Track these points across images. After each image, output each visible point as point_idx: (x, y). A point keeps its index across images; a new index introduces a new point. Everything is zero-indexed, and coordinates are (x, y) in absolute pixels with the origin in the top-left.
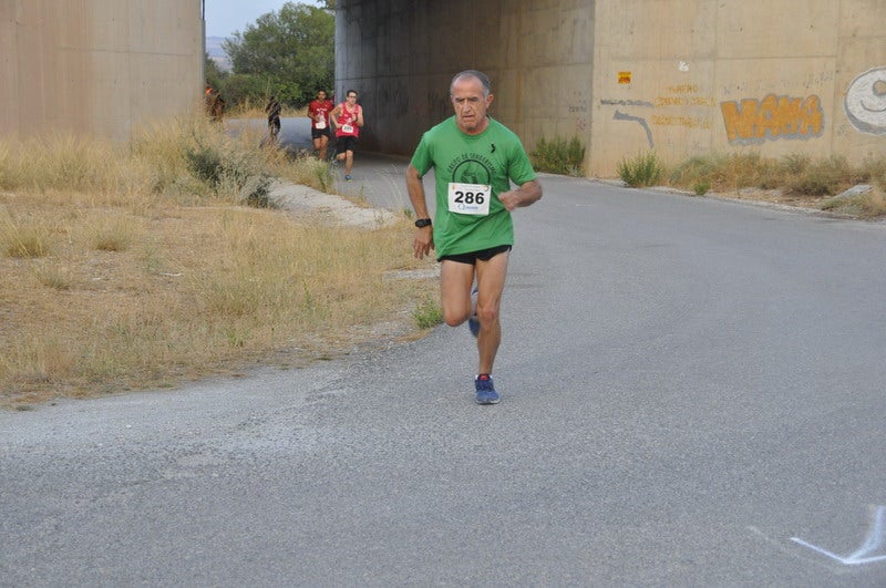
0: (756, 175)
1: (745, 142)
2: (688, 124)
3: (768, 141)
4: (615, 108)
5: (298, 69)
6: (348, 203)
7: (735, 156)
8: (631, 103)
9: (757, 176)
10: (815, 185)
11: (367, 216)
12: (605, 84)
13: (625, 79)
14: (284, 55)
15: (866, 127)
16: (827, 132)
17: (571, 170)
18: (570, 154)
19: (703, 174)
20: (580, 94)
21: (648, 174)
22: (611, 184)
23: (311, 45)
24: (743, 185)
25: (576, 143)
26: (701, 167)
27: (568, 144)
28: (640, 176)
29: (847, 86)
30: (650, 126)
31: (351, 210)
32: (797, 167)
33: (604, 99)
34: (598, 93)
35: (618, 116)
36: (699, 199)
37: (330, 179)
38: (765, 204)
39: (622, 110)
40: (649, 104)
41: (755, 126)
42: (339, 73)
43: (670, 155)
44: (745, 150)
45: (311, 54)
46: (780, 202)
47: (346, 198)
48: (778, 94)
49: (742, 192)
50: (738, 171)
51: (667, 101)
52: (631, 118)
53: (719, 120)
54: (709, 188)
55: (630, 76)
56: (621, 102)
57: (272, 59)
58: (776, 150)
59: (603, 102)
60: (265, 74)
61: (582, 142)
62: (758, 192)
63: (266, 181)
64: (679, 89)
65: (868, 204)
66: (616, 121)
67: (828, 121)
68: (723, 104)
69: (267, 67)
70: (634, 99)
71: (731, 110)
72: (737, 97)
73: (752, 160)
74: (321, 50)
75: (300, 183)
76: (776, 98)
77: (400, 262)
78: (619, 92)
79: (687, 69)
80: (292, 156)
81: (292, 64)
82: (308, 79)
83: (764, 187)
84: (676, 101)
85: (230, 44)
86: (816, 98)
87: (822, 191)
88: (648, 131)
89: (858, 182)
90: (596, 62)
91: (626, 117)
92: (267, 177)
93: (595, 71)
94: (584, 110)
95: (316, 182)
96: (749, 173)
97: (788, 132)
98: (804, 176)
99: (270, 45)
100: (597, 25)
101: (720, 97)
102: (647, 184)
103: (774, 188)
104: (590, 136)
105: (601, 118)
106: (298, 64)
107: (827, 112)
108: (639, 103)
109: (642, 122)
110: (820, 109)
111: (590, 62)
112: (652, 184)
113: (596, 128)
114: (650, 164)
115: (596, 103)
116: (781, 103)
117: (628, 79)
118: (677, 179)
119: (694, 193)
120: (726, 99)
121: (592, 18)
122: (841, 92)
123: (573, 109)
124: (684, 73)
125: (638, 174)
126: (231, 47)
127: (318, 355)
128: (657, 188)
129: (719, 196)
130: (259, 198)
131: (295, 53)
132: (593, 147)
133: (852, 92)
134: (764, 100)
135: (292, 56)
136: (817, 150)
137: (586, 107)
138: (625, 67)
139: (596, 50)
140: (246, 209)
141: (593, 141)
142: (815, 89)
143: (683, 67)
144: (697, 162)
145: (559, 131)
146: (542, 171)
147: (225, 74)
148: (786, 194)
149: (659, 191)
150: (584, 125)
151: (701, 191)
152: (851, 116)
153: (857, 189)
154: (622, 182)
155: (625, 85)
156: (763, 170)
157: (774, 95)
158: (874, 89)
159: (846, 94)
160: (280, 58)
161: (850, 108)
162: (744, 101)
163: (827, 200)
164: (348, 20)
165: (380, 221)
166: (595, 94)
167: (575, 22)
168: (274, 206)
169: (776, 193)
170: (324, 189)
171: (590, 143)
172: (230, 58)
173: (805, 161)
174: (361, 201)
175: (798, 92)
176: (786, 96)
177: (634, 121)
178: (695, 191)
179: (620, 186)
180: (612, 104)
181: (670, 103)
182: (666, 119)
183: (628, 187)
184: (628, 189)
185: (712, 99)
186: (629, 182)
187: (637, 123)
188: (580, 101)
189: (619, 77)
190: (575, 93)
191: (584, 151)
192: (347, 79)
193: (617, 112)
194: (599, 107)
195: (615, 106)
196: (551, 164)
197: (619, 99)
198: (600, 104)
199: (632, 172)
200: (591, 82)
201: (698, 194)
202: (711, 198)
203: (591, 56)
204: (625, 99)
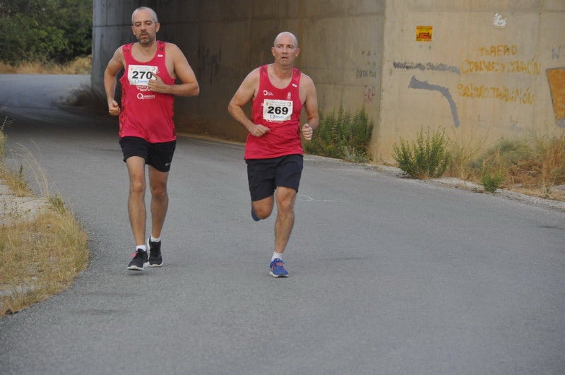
2: (504, 96)
4: (411, 73)
8: (432, 67)
12: (399, 41)
13: (425, 35)
17: (347, 153)
18: (354, 131)
20: (369, 54)
21: (434, 163)
25: (363, 117)
27: (352, 119)
28: (422, 164)
30: (455, 98)
33: (397, 61)
34: (391, 53)
35: (415, 84)
36: (486, 197)
39: (421, 76)
40: (454, 70)
49: (555, 190)
51: (478, 67)
52: (432, 87)
53: (544, 91)
55: (432, 32)
56: (419, 66)
59: (396, 65)
61: (370, 115)
64: (494, 50)
66: (412, 90)
68: (548, 71)
70: (435, 62)
71: (558, 79)
78: (418, 52)
84: (489, 67)
88: (453, 106)
90: (388, 11)
91: (425, 86)
93: (388, 25)
94: (374, 76)
101: (547, 62)
102: (431, 175)
104: (379, 109)
105: (393, 86)
108: (442, 68)
109: (445, 92)
111: (381, 13)
112: (439, 176)
113: (387, 99)
114: (437, 149)
115: (387, 66)
117: (428, 36)
119: (482, 188)
120: (554, 64)
123: (361, 73)
124: (499, 29)
125: (420, 159)
128: (443, 180)
132: (382, 123)
137: (375, 72)
138: (426, 20)
141: (383, 115)
143: (499, 21)
144: (506, 147)
149: (446, 184)
150: (372, 95)
151: (491, 186)
154: (399, 170)
155: (424, 43)
166: (386, 54)
171: (379, 119)
174: (18, 186)
177: (435, 91)
178: (485, 185)
179: (398, 176)
180: (407, 68)
181: (481, 69)
182: (476, 89)
183: (408, 178)
184: (406, 181)
185: (536, 64)
186: (409, 171)
187: (439, 94)
188: (369, 63)
189: (417, 32)
190: (363, 53)
191: (371, 128)
192: (107, 26)
193: (413, 78)
194: (391, 72)
195: (411, 70)
196: (328, 144)
197: (416, 62)
198: (393, 68)
199: (413, 158)
200: (382, 38)
201: (487, 190)
202: (502, 195)
203: (382, 3)
204: (424, 62)
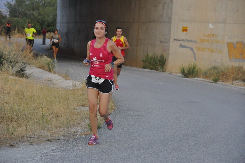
0: (240, 75)
1: (237, 60)
2: (212, 51)
5: (40, 17)
6: (61, 78)
7: (232, 66)
8: (187, 41)
11: (68, 84)
12: (176, 32)
13: (185, 30)
14: (33, 10)
17: (159, 68)
18: (160, 61)
19: (218, 73)
20: (165, 35)
21: (193, 73)
22: (177, 76)
23: (46, 7)
24: (235, 79)
25: (162, 57)
26: (216, 71)
27: (159, 57)
30: (195, 51)
31: (62, 81)
33: (175, 38)
34: (173, 36)
35: (181, 46)
36: (215, 84)
37: (53, 66)
39: (183, 43)
40: (195, 42)
41: (242, 54)
42: (59, 20)
43: (203, 65)
44: (236, 64)
45: (46, 10)
47: (60, 75)
49: (234, 82)
50: (233, 73)
51: (203, 41)
52: (187, 47)
53: (226, 50)
54: (219, 80)
55: (188, 29)
56: (183, 40)
57: (28, 12)
59: (175, 40)
60: (24, 18)
63: (24, 66)
64: (209, 36)
66: (180, 48)
68: (228, 43)
69: (25, 15)
70: (189, 39)
71: (231, 46)
72: (234, 40)
74: (51, 9)
75: (40, 68)
77: (83, 103)
78: (183, 35)
79: (212, 27)
80: (36, 56)
81: (37, 14)
82: (44, 22)
84: (207, 41)
85: (8, 4)
88: (194, 54)
90: (173, 22)
91: (184, 47)
92: (25, 64)
93: (172, 26)
94: (167, 43)
95: (47, 68)
96: (238, 74)
99: (27, 5)
100: (174, 6)
101: (227, 40)
102: (192, 77)
104: (168, 54)
105: (174, 47)
106: (40, 14)
108: (191, 41)
109: (192, 49)
111: (170, 22)
112: (195, 77)
113: (171, 51)
114: (194, 68)
115: (172, 40)
117: (186, 30)
118: (206, 75)
119: (212, 81)
120: (229, 41)
121: (172, 2)
123: (161, 42)
124: (211, 29)
125: (189, 72)
127: (46, 139)
128: (196, 78)
129: (224, 83)
130: (21, 73)
131: (38, 9)
132: (169, 59)
135: (37, 11)
137: (167, 41)
138: (186, 25)
139: (173, 16)
140: (15, 77)
141: (170, 56)
143: (211, 26)
145: (155, 51)
146: (147, 68)
147: (6, 17)
149: (197, 80)
150: (166, 49)
151: (216, 81)
154: (181, 75)
155: (185, 32)
160: (31, 11)
162: (237, 42)
165: (74, 86)
166: (171, 36)
167: (164, 4)
168: (27, 77)
170: (50, 71)
171: (168, 57)
172: (8, 10)
174: (66, 77)
177: (188, 49)
178: (214, 80)
179: (180, 77)
180: (179, 40)
181: (204, 42)
182: (202, 48)
183: (184, 77)
184: (184, 78)
185: (223, 41)
186: (184, 75)
187: (189, 50)
188: (165, 39)
189: (182, 29)
190: (163, 35)
191: (165, 60)
192: (62, 23)
193: (181, 44)
194: (173, 42)
195: (180, 42)
196: (151, 65)
197: (182, 39)
198: (174, 40)
199: (186, 71)
200: (170, 30)
201: (214, 82)
202: (220, 84)
203: (170, 19)
204: (184, 39)
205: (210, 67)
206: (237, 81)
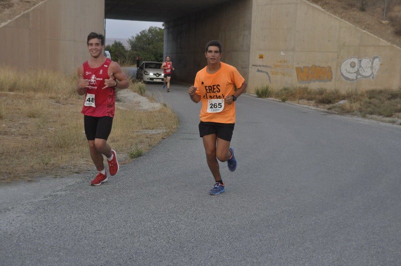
1: (303, 82)
2: (283, 74)
3: (312, 83)
4: (257, 68)
7: (299, 87)
8: (263, 66)
9: (307, 95)
10: (327, 100)
12: (254, 58)
13: (261, 57)
15: (348, 79)
16: (333, 80)
20: (245, 62)
21: (266, 93)
22: (252, 96)
24: (301, 98)
28: (263, 94)
29: (341, 63)
30: (270, 73)
31: (147, 103)
32: (321, 92)
34: (252, 62)
35: (259, 71)
36: (281, 103)
38: (306, 106)
39: (260, 68)
40: (270, 67)
41: (308, 76)
42: (165, 51)
44: (303, 86)
46: (313, 106)
48: (316, 65)
49: (300, 101)
50: (300, 93)
51: (276, 66)
52: (263, 72)
53: (295, 74)
54: (287, 99)
55: (264, 56)
58: (315, 86)
59: (253, 65)
62: (306, 101)
64: (281, 62)
65: (344, 108)
66: (257, 72)
67: (334, 77)
68: (296, 68)
69: (143, 49)
71: (299, 70)
72: (302, 65)
73: (306, 89)
75: (135, 92)
76: (316, 67)
78: (259, 62)
79: (284, 54)
83: (308, 100)
84: (280, 66)
86: (330, 67)
87: (329, 102)
88: (269, 77)
89: (342, 99)
90: (251, 50)
91: (261, 71)
93: (251, 54)
94: (247, 68)
95: (140, 91)
96: (304, 94)
97: (320, 79)
98: (323, 96)
99: (144, 41)
101: (296, 65)
103: (312, 100)
104: (248, 78)
105: (252, 71)
107: (334, 73)
108: (266, 66)
109: (267, 73)
110: (331, 71)
111: (249, 51)
112: (268, 97)
114: (267, 89)
115: (250, 66)
116: (317, 68)
118: (277, 95)
119: (281, 101)
120: (298, 66)
121: (250, 34)
122: (339, 66)
123: (242, 67)
124: (283, 56)
125: (262, 92)
126: (131, 42)
129: (291, 102)
131: (153, 44)
132: (249, 82)
133: (343, 66)
134: (311, 67)
136: (329, 86)
138: (261, 53)
139: (251, 46)
142: (329, 64)
143: (282, 53)
144: (285, 89)
148: (316, 102)
149: (270, 100)
151: (284, 100)
152: (342, 74)
153: (342, 102)
154: (256, 96)
155: (261, 59)
156: (309, 93)
157: (315, 65)
158: (351, 64)
159: (340, 66)
161: (342, 72)
162: (304, 67)
163: (331, 105)
164: (168, 33)
166: (250, 62)
167: (244, 36)
169: (313, 102)
170: (142, 94)
173: (325, 90)
174: (152, 100)
175: (323, 65)
176: (319, 66)
180: (256, 66)
182: (276, 73)
183: (258, 98)
185: (293, 66)
186: (259, 96)
187: (265, 74)
188: (245, 65)
189: (259, 56)
194: (252, 67)
197: (259, 65)
199: (260, 92)
200: (249, 58)
202: (288, 103)
203: (249, 48)
204: (261, 64)
205: (281, 88)
206: (302, 100)
